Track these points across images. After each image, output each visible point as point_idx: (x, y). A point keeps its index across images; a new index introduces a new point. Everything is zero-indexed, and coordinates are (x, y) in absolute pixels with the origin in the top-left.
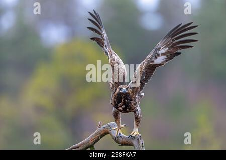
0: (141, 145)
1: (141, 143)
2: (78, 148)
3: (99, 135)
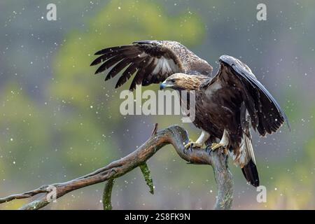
0: (224, 164)
2: (120, 165)
3: (155, 146)
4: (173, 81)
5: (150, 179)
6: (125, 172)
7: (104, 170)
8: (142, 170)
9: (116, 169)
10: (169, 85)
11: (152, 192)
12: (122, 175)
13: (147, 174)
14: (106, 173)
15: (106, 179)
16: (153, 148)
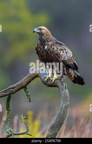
0: (64, 87)
1: (65, 85)
2: (14, 88)
3: (31, 78)
4: (40, 29)
5: (29, 94)
6: (16, 92)
7: (6, 90)
8: (25, 90)
9: (11, 90)
10: (38, 31)
11: (30, 101)
12: (14, 93)
13: (27, 92)
14: (7, 92)
15: (7, 95)
16: (30, 79)
